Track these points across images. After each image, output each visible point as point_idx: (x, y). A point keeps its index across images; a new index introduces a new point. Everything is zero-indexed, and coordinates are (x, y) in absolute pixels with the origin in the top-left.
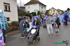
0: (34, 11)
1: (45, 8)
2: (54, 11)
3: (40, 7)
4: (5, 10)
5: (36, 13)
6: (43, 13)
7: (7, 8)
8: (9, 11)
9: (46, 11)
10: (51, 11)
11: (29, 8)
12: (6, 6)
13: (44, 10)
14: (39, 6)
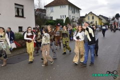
0: (59, 18)
1: (79, 12)
2: (93, 18)
3: (71, 12)
4: (17, 14)
5: (62, 20)
6: (74, 20)
7: (20, 12)
8: (23, 17)
9: (79, 18)
10: (89, 19)
11: (52, 11)
12: (18, 9)
13: (76, 16)
14: (69, 9)
